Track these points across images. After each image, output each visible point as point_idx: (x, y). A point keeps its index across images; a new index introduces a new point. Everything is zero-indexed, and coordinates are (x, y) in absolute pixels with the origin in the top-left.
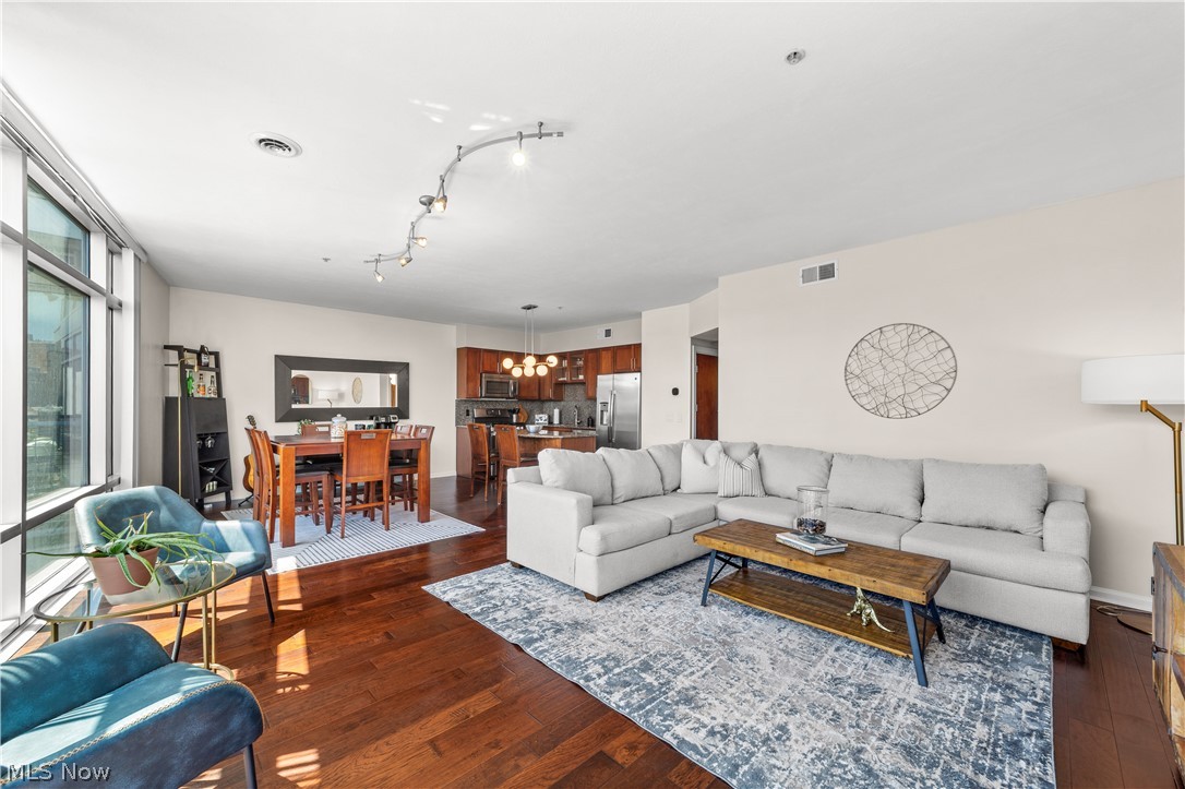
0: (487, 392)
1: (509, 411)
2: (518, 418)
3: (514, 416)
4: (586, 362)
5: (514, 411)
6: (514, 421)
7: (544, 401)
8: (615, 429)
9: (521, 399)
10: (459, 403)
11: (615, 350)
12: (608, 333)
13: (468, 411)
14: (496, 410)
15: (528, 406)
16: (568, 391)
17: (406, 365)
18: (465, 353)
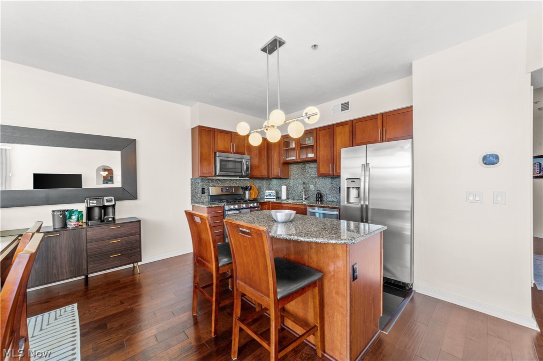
0: (221, 171)
1: (242, 188)
2: (250, 194)
3: (247, 192)
4: (316, 140)
5: (246, 189)
6: (247, 197)
7: (271, 179)
8: (370, 207)
9: (252, 177)
10: (193, 182)
11: (352, 125)
12: (345, 107)
13: (203, 189)
14: (231, 187)
15: (257, 184)
16: (294, 170)
17: (133, 142)
18: (197, 132)
